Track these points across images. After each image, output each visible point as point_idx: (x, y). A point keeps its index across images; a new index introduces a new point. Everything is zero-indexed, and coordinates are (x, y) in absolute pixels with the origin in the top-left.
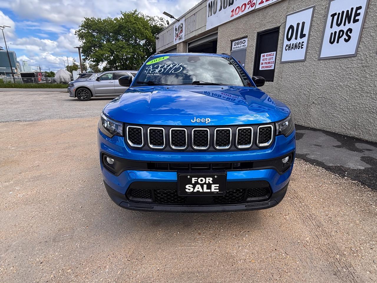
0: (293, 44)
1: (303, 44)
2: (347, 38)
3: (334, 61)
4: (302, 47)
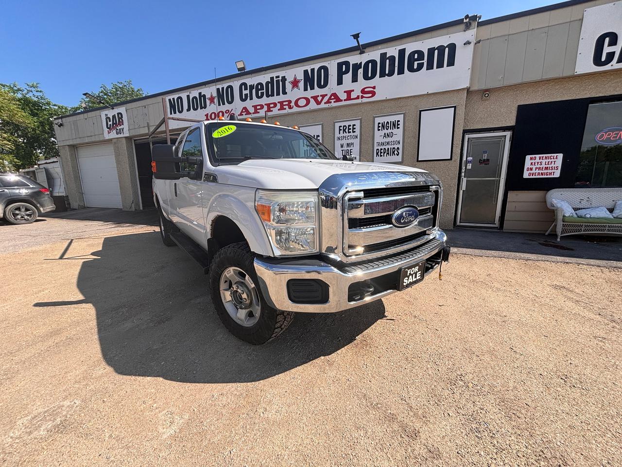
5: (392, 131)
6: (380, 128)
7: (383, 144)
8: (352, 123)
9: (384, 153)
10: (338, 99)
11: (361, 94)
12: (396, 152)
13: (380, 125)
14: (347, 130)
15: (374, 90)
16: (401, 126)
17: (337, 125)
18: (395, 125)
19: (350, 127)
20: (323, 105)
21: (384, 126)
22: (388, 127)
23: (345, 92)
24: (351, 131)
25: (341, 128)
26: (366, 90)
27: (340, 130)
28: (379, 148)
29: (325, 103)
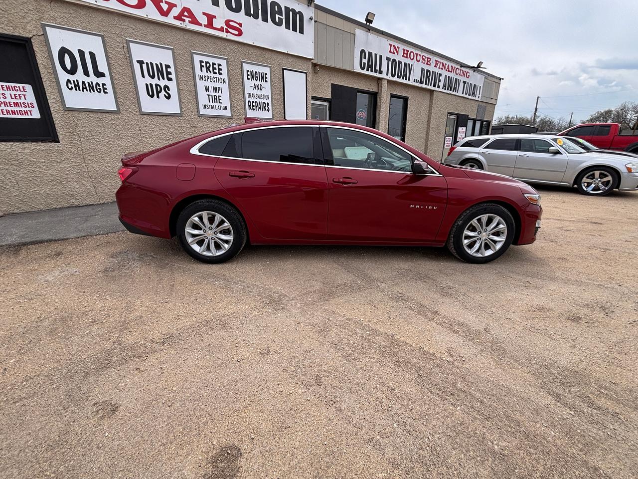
0: (83, 83)
1: (105, 87)
2: (167, 95)
3: (161, 118)
4: (105, 91)
5: (260, 83)
6: (249, 77)
7: (254, 96)
8: (217, 61)
9: (256, 107)
10: (195, 21)
11: (225, 27)
12: (266, 108)
13: (249, 73)
14: (211, 69)
15: (240, 28)
16: (268, 80)
17: (197, 59)
18: (263, 77)
19: (215, 66)
20: (170, 20)
21: (253, 76)
22: (257, 77)
23: (204, 14)
24: (216, 71)
25: (204, 64)
26: (231, 23)
27: (202, 66)
28: (251, 100)
29: (175, 18)
